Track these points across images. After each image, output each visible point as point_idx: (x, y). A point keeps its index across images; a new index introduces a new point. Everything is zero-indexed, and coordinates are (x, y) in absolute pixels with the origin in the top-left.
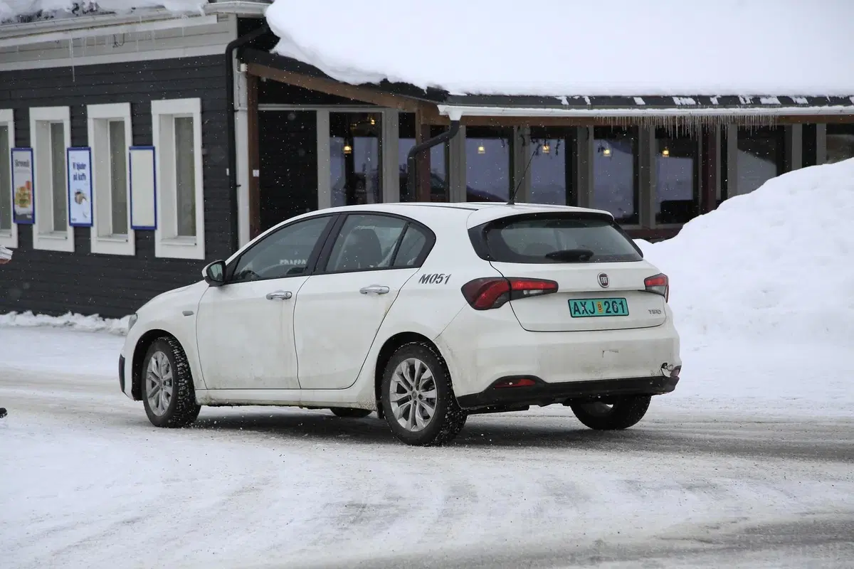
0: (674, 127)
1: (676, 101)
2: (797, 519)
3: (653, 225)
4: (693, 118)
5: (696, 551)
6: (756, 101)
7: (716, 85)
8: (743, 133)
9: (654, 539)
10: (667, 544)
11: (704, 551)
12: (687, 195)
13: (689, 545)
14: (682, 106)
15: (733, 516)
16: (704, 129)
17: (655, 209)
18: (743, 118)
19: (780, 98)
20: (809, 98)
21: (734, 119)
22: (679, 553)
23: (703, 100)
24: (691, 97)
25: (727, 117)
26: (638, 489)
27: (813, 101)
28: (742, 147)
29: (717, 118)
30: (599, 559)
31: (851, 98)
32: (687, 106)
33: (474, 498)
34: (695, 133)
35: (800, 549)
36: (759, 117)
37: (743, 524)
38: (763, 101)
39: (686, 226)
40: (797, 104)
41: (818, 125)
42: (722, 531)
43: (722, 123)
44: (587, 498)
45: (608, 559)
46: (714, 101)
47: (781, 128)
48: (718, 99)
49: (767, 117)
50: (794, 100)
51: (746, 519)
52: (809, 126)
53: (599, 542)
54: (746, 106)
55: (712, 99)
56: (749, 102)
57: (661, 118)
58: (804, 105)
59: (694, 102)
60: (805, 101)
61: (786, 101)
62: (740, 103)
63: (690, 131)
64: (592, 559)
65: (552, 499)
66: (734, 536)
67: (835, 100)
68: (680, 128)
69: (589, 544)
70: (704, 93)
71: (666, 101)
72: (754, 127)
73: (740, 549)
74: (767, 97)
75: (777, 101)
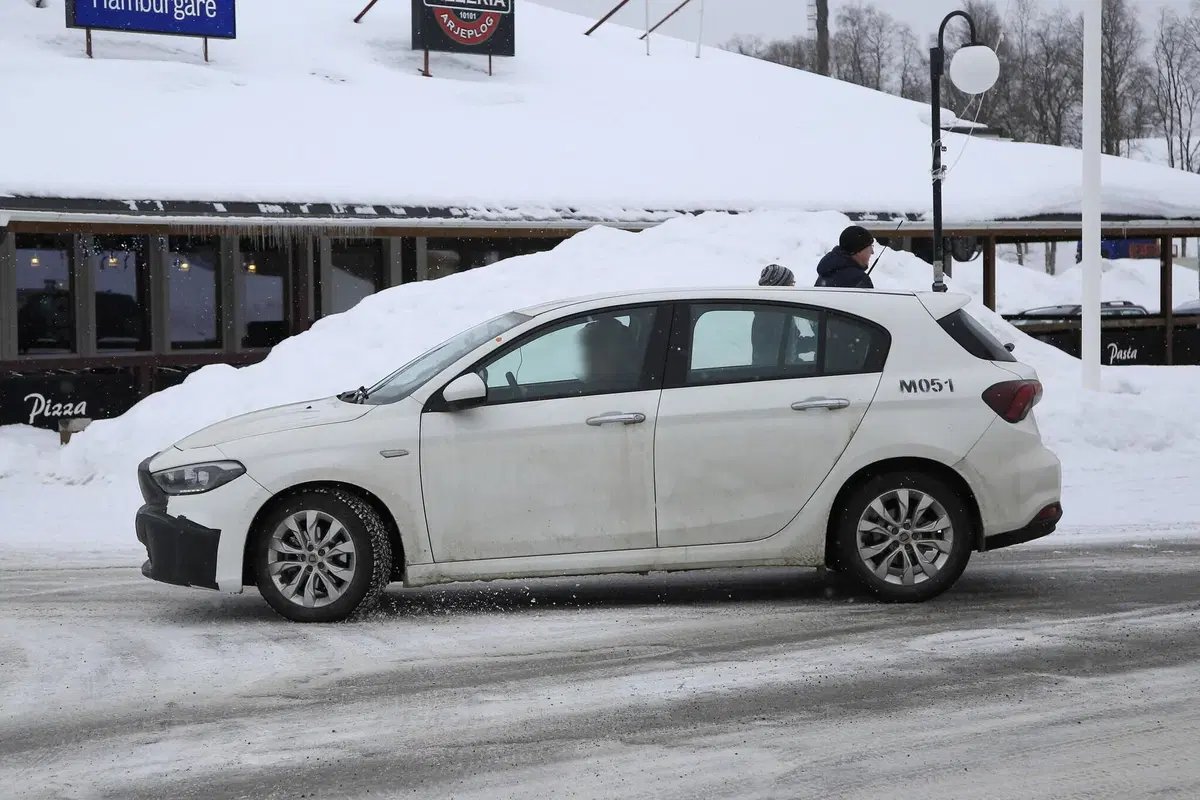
0: (260, 237)
1: (262, 208)
2: (393, 667)
3: (239, 349)
4: (282, 228)
5: (281, 708)
6: (350, 210)
7: (306, 191)
8: (337, 246)
9: (234, 698)
10: (250, 703)
11: (291, 708)
12: (276, 316)
13: (274, 702)
14: (268, 214)
15: (323, 668)
16: (294, 240)
17: (241, 333)
18: (337, 229)
19: (376, 208)
20: (407, 209)
21: (327, 230)
22: (263, 712)
23: (292, 208)
24: (279, 204)
25: (319, 228)
26: (218, 643)
27: (412, 212)
28: (337, 263)
29: (307, 229)
30: (170, 724)
31: (451, 210)
32: (274, 215)
33: (24, 662)
34: (283, 245)
35: (396, 699)
36: (354, 229)
37: (336, 676)
38: (358, 210)
39: (274, 348)
40: (394, 215)
41: (417, 238)
42: (312, 685)
43: (315, 235)
44: (158, 657)
45: (182, 723)
46: (304, 209)
47: (378, 242)
48: (309, 207)
49: (362, 229)
50: (392, 210)
51: (338, 669)
52: (409, 238)
53: (171, 704)
54: (339, 216)
55: (301, 207)
56: (342, 211)
57: (245, 228)
58: (402, 216)
59: (282, 211)
60: (403, 212)
61: (382, 211)
62: (332, 212)
63: (278, 242)
64: (162, 724)
65: (117, 659)
66: (323, 689)
67: (435, 212)
68: (267, 239)
69: (159, 707)
70: (294, 200)
71: (250, 208)
72: (348, 240)
73: (331, 702)
74: (362, 206)
75: (374, 212)
